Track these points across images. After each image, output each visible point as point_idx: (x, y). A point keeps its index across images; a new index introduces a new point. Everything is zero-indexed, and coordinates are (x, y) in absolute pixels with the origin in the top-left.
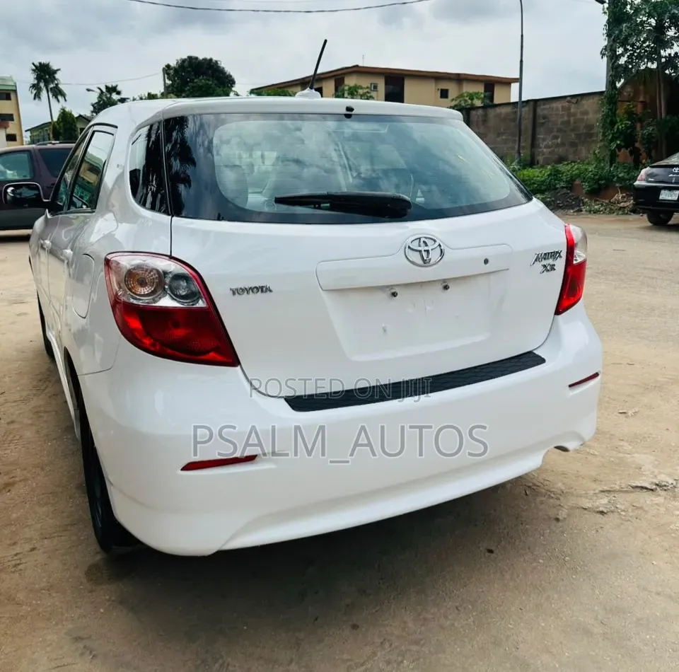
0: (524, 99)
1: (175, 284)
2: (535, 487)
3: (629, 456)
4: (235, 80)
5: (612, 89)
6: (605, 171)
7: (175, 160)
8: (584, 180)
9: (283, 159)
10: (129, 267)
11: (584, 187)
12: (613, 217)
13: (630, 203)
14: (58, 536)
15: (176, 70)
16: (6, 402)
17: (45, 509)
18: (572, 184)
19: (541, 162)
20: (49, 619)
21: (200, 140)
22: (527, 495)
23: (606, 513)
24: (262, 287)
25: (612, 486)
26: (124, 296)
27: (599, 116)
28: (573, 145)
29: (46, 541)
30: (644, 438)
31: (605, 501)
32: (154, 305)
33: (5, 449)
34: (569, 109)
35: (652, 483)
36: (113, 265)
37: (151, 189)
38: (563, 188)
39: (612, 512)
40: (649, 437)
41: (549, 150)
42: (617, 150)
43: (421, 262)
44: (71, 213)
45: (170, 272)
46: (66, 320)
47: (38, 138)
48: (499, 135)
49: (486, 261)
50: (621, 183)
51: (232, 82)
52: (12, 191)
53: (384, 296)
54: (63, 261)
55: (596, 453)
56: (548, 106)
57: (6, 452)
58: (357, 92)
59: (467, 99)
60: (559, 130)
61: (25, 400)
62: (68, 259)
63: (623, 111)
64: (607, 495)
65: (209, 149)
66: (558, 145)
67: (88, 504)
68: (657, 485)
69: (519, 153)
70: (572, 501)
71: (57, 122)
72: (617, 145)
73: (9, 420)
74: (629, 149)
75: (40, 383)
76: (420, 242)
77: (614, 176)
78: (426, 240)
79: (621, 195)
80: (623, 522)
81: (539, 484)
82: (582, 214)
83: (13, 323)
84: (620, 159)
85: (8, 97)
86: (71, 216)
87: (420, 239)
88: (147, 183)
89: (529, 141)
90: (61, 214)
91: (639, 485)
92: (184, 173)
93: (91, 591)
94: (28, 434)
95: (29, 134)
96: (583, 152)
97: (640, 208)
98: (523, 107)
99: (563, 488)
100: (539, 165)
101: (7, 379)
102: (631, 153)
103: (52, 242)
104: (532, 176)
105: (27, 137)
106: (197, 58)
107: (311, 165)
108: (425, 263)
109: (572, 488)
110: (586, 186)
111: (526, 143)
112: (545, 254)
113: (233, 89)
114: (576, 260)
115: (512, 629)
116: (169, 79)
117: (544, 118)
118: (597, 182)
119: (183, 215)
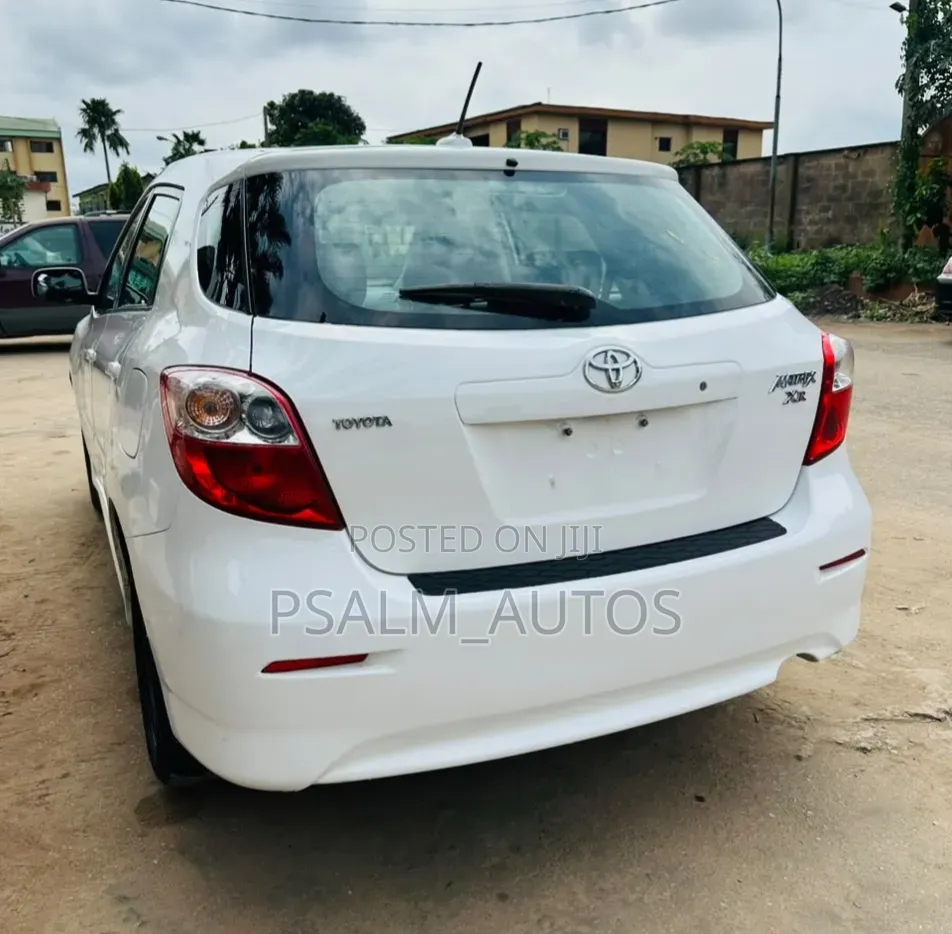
0: (780, 152)
1: (256, 412)
2: (769, 711)
3: (908, 670)
4: (366, 124)
5: (912, 139)
6: (896, 258)
7: (262, 235)
8: (865, 272)
9: (424, 238)
10: (192, 386)
11: (864, 282)
12: (904, 327)
13: (931, 306)
14: (100, 759)
15: (282, 109)
16: (37, 572)
17: (83, 721)
18: (847, 278)
19: (803, 244)
20: (83, 871)
21: (298, 207)
22: (756, 721)
23: (869, 751)
24: (378, 419)
25: (881, 712)
26: (186, 427)
27: (893, 178)
28: (851, 220)
29: (83, 766)
30: (932, 645)
31: (869, 733)
32: (225, 441)
33: (34, 638)
34: (846, 166)
35: (939, 710)
36: (172, 384)
37: (227, 277)
38: (833, 282)
39: (879, 749)
40: (939, 645)
41: (815, 228)
42: (915, 228)
43: (605, 385)
44: (125, 310)
45: (250, 395)
46: (112, 460)
47: (89, 206)
48: (744, 204)
49: (703, 386)
50: (919, 277)
51: (361, 127)
52: (45, 279)
53: (552, 434)
54: (109, 377)
55: (861, 665)
56: (814, 163)
57: (34, 641)
58: (539, 141)
59: (698, 151)
60: (831, 199)
61: (62, 571)
62: (114, 375)
63: (928, 170)
64: (872, 724)
65: (311, 220)
66: (829, 220)
67: (141, 716)
68: (947, 713)
69: (771, 232)
70: (821, 732)
71: (116, 184)
72: (918, 219)
73: (39, 599)
74: (934, 227)
75: (84, 549)
76: (606, 356)
77: (909, 267)
78: (615, 354)
79: (918, 296)
80: (893, 764)
81: (775, 707)
82: (861, 322)
83: (49, 464)
84: (919, 242)
85: (49, 149)
86: (125, 315)
87: (606, 352)
88: (222, 268)
89: (786, 215)
90: (110, 312)
91: (920, 711)
92: (275, 254)
93: (142, 836)
94: (64, 618)
95: (77, 200)
96: (865, 230)
97: (946, 314)
98: (781, 164)
99: (809, 713)
100: (800, 249)
101: (38, 542)
102: (936, 233)
103: (97, 352)
104: (789, 265)
105: (75, 204)
106: (311, 93)
107: (463, 246)
108: (612, 387)
109: (822, 714)
110: (868, 281)
111: (782, 218)
112: (791, 377)
113: (363, 137)
114: (837, 386)
115: (725, 908)
116: (272, 122)
117: (810, 179)
118: (884, 274)
119: (271, 314)
